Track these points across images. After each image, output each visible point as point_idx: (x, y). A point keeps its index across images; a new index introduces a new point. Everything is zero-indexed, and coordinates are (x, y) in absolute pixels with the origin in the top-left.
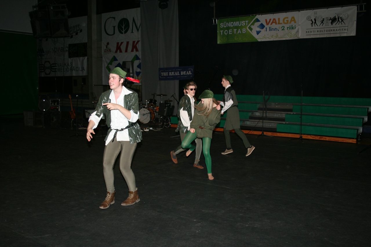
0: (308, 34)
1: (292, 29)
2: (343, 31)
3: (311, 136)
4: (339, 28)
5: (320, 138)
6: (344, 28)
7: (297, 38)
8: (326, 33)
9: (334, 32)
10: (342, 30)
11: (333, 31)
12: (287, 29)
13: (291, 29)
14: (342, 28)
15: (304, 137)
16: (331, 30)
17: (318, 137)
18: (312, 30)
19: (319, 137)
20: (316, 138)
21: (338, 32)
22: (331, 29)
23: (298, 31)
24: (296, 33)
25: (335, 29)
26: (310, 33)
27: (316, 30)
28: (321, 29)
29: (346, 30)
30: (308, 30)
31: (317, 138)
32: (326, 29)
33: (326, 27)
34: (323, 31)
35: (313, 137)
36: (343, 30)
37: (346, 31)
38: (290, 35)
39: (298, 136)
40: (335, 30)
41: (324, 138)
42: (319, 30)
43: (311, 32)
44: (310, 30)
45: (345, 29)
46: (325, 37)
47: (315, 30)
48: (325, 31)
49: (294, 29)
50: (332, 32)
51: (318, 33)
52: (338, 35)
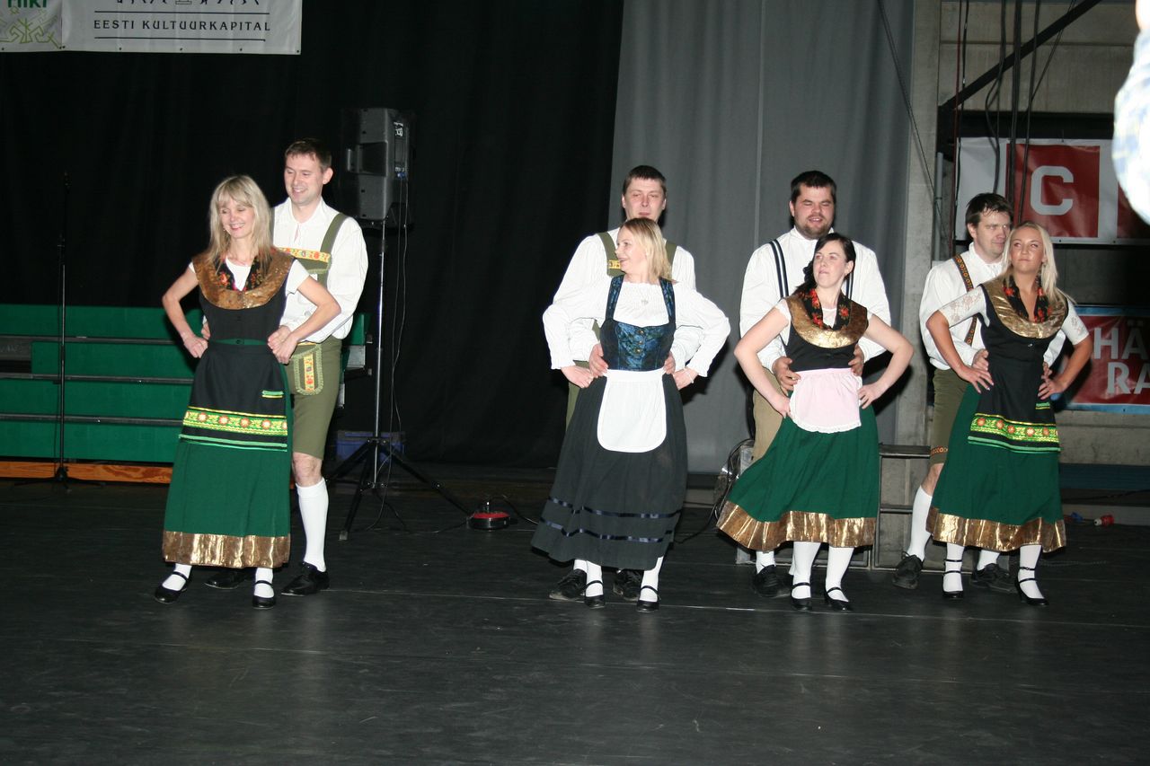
0: (103, 32)
1: (31, 6)
2: (251, 34)
3: (110, 466)
4: (231, 18)
5: (145, 475)
6: (254, 19)
7: (56, 49)
8: (178, 32)
9: (213, 33)
10: (245, 26)
11: (208, 26)
12: (10, 6)
13: (25, 6)
14: (245, 18)
15: (76, 472)
16: (202, 25)
17: (136, 471)
18: (120, 17)
19: (143, 469)
20: (129, 476)
21: (230, 34)
22: (203, 18)
23: (57, 19)
24: (50, 25)
25: (219, 20)
26: (110, 32)
27: (138, 19)
28: (159, 17)
29: (263, 27)
30: (103, 17)
31: (136, 475)
32: (178, 18)
33: (179, 8)
34: (168, 25)
35: (117, 474)
36: (252, 26)
37: (262, 34)
38: (22, 28)
39: (47, 471)
40: (218, 25)
41: (163, 474)
42: (149, 17)
43: (116, 24)
44: (111, 17)
45: (258, 25)
46: (178, 51)
47: (129, 17)
48: (177, 25)
49: (38, 6)
50: (203, 33)
51: (147, 33)
52: (229, 48)
